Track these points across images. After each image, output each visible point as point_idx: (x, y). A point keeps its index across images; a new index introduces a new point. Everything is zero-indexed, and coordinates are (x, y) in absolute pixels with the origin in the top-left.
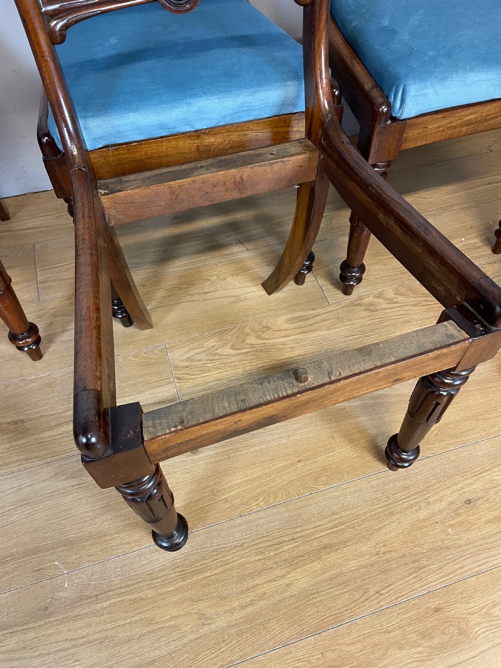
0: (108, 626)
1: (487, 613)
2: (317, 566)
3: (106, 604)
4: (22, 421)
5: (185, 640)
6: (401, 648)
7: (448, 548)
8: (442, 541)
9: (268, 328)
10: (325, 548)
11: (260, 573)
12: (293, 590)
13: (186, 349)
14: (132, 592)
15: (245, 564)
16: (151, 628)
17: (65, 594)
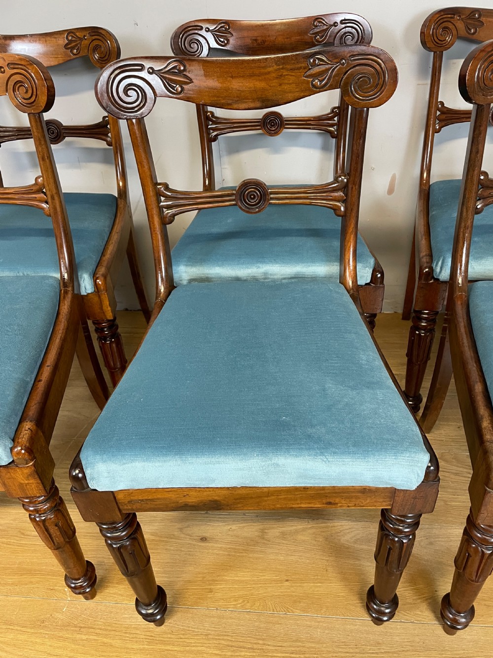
3: (84, 637)
14: (106, 636)
15: (203, 652)
17: (61, 616)
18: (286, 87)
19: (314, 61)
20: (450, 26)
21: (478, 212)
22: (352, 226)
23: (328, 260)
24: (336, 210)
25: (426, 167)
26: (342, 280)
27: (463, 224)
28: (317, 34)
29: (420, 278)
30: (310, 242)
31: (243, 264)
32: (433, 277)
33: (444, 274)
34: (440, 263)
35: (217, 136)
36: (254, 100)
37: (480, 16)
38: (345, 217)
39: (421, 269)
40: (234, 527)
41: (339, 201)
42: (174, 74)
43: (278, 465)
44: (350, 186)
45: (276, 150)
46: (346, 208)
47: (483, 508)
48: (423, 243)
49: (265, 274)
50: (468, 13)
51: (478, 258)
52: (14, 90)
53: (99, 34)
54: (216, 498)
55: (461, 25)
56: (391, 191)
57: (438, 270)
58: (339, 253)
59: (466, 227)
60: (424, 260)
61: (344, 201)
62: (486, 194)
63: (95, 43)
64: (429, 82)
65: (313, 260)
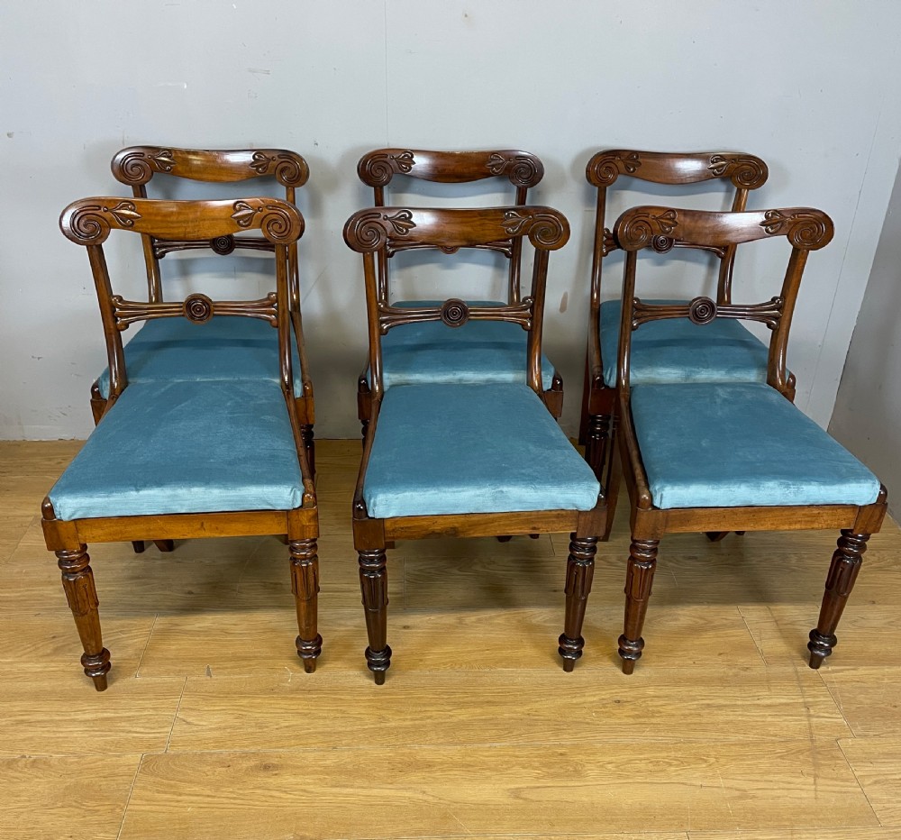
0: (313, 708)
1: (602, 766)
2: (478, 711)
3: (314, 696)
4: (281, 584)
5: (366, 727)
6: (524, 768)
7: (588, 723)
8: (585, 718)
9: (494, 562)
10: (487, 702)
11: (432, 705)
12: (455, 719)
13: (421, 563)
14: (336, 694)
15: (423, 697)
16: (344, 715)
17: (288, 685)
18: (487, 232)
19: (509, 214)
20: (612, 165)
21: (634, 329)
22: (538, 338)
23: (515, 368)
24: (524, 325)
25: (596, 288)
26: (530, 383)
27: (623, 338)
28: (493, 166)
29: (593, 386)
30: (498, 353)
31: (441, 371)
32: (604, 385)
33: (612, 383)
34: (609, 372)
35: (393, 252)
36: (461, 240)
37: (637, 157)
38: (530, 331)
39: (594, 378)
40: (432, 618)
41: (526, 318)
42: (402, 220)
43: (502, 492)
44: (535, 307)
45: (449, 266)
46: (531, 324)
47: (637, 525)
48: (594, 357)
49: (460, 380)
50: (627, 154)
51: (639, 367)
52: (268, 226)
53: (290, 158)
54: (456, 525)
55: (621, 165)
56: (563, 308)
57: (608, 378)
58: (526, 362)
59: (625, 341)
60: (596, 370)
61: (531, 319)
62: (639, 314)
63: (284, 165)
64: (595, 209)
65: (502, 369)
